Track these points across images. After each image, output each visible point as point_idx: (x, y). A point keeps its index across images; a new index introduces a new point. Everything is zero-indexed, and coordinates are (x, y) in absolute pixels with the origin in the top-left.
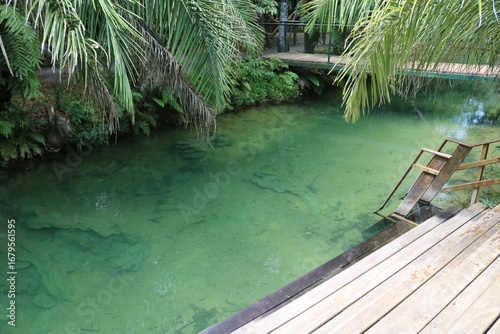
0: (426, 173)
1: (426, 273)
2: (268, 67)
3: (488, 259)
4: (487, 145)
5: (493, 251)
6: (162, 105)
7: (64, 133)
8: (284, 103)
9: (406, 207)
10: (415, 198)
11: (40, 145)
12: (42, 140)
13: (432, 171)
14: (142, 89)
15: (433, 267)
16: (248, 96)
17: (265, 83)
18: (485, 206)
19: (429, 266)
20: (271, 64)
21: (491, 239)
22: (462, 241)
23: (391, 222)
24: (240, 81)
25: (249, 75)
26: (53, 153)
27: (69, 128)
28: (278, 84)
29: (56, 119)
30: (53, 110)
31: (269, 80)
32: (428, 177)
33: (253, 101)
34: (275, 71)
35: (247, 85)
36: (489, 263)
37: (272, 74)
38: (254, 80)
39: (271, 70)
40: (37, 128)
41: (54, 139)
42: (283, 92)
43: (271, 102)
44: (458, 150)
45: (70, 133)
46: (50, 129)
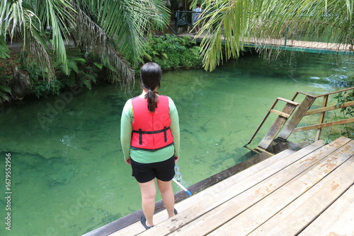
0: (281, 117)
1: (267, 190)
2: (181, 43)
3: (316, 180)
4: (326, 96)
5: (320, 174)
6: (101, 67)
7: (25, 85)
8: (192, 68)
9: (266, 142)
10: (272, 135)
11: (8, 94)
12: (9, 91)
13: (285, 115)
14: (86, 56)
15: (274, 185)
16: (165, 63)
17: (179, 54)
18: (325, 142)
19: (271, 185)
20: (184, 40)
21: (320, 165)
22: (301, 167)
23: (256, 153)
24: (160, 52)
25: (166, 48)
26: (18, 100)
27: (28, 82)
28: (188, 55)
29: (18, 75)
30: (16, 69)
31: (181, 52)
32: (282, 120)
33: (169, 67)
34: (187, 46)
35: (165, 55)
36: (315, 182)
37: (184, 48)
38: (170, 52)
39: (183, 45)
40: (7, 82)
41: (18, 91)
42: (192, 61)
43: (183, 68)
44: (306, 99)
45: (29, 85)
46: (16, 83)
